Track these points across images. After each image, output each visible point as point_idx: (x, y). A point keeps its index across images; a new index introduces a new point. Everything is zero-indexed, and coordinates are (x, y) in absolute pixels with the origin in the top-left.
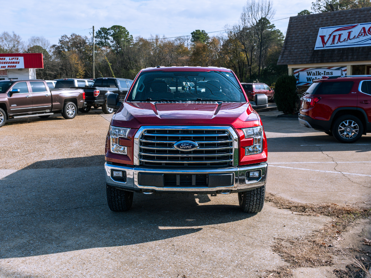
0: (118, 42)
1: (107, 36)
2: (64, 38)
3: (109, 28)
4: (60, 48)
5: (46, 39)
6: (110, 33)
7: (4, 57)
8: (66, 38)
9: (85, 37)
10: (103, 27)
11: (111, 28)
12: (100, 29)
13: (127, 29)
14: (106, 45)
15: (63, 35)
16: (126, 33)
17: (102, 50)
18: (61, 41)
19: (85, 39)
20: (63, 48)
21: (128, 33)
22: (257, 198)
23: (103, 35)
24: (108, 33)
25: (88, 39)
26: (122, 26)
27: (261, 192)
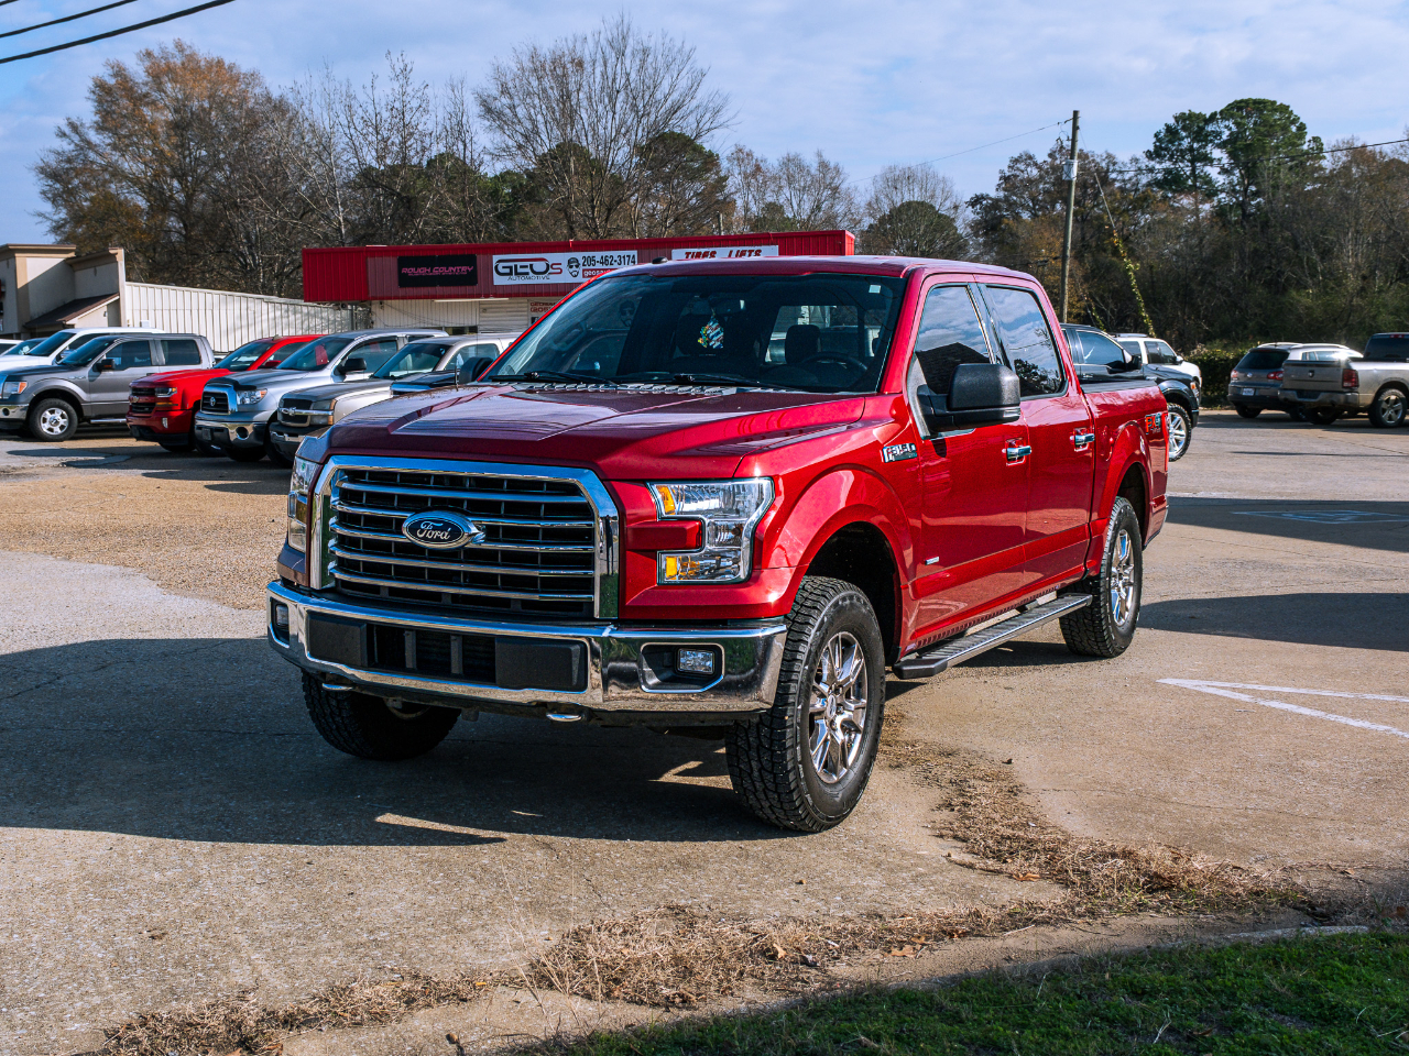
0: (1250, 173)
1: (1200, 147)
2: (1022, 166)
3: (1215, 114)
4: (999, 209)
5: (941, 176)
6: (1219, 134)
7: (711, 250)
8: (1028, 165)
9: (1105, 156)
10: (1187, 112)
11: (1221, 112)
12: (1172, 122)
13: (1296, 110)
14: (1195, 185)
15: (1016, 156)
16: (1294, 129)
17: (1176, 210)
18: (1006, 179)
19: (1104, 164)
20: (1011, 205)
21: (1302, 128)
22: (761, 763)
23: (1186, 143)
24: (1207, 135)
25: (1117, 167)
26: (1272, 99)
27: (772, 741)
